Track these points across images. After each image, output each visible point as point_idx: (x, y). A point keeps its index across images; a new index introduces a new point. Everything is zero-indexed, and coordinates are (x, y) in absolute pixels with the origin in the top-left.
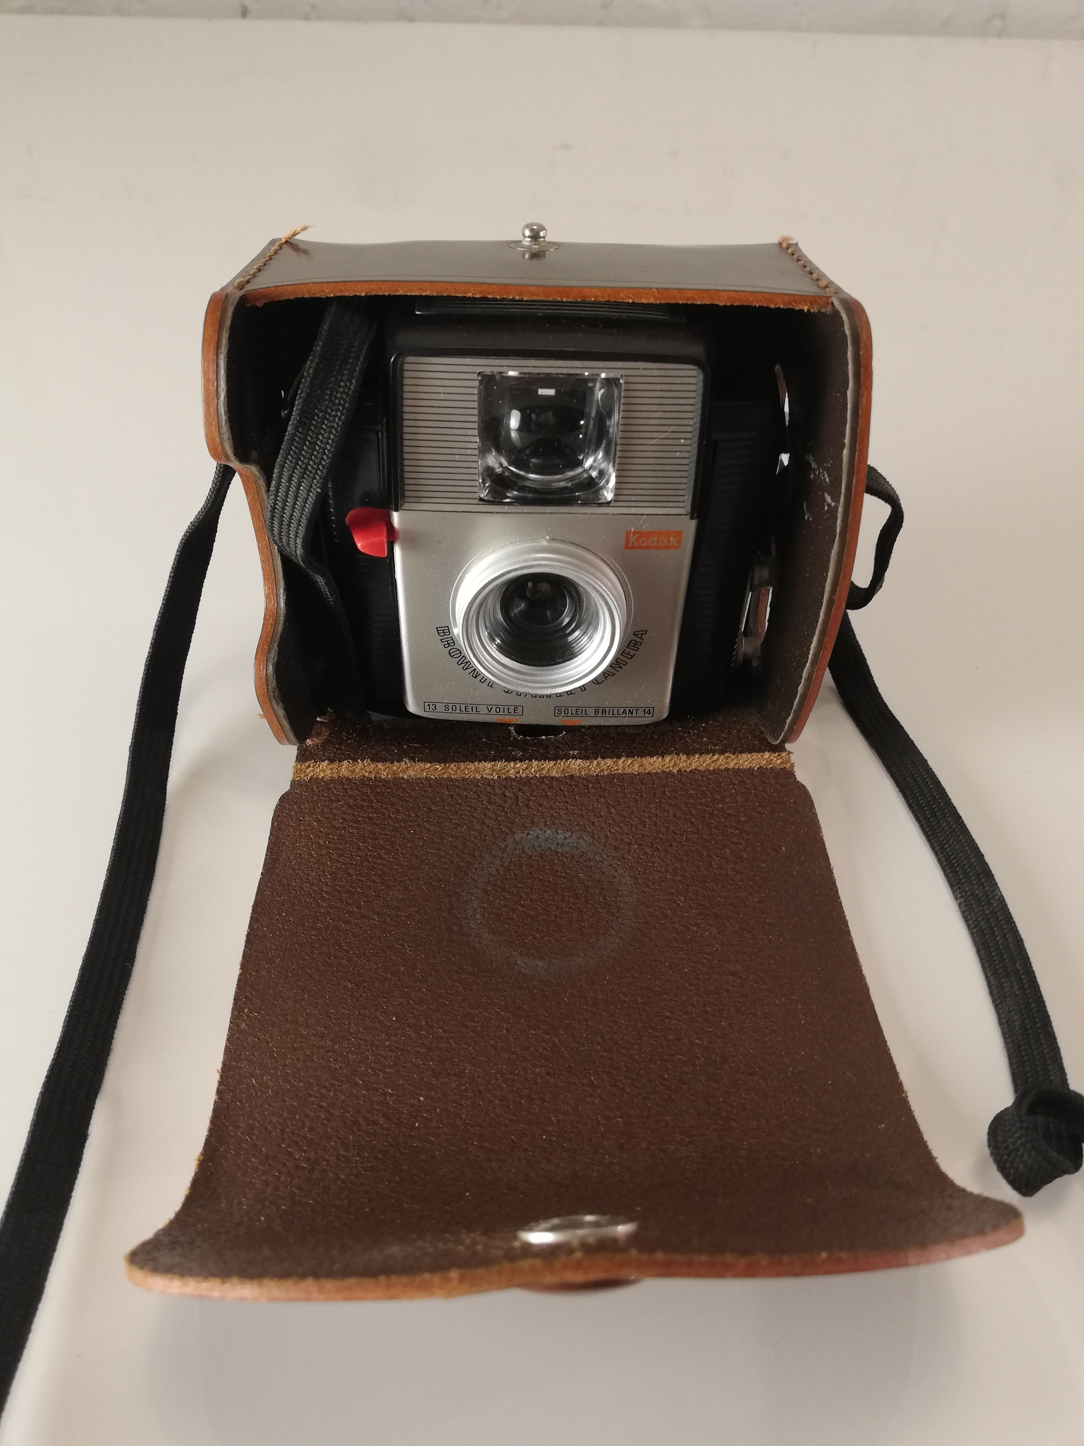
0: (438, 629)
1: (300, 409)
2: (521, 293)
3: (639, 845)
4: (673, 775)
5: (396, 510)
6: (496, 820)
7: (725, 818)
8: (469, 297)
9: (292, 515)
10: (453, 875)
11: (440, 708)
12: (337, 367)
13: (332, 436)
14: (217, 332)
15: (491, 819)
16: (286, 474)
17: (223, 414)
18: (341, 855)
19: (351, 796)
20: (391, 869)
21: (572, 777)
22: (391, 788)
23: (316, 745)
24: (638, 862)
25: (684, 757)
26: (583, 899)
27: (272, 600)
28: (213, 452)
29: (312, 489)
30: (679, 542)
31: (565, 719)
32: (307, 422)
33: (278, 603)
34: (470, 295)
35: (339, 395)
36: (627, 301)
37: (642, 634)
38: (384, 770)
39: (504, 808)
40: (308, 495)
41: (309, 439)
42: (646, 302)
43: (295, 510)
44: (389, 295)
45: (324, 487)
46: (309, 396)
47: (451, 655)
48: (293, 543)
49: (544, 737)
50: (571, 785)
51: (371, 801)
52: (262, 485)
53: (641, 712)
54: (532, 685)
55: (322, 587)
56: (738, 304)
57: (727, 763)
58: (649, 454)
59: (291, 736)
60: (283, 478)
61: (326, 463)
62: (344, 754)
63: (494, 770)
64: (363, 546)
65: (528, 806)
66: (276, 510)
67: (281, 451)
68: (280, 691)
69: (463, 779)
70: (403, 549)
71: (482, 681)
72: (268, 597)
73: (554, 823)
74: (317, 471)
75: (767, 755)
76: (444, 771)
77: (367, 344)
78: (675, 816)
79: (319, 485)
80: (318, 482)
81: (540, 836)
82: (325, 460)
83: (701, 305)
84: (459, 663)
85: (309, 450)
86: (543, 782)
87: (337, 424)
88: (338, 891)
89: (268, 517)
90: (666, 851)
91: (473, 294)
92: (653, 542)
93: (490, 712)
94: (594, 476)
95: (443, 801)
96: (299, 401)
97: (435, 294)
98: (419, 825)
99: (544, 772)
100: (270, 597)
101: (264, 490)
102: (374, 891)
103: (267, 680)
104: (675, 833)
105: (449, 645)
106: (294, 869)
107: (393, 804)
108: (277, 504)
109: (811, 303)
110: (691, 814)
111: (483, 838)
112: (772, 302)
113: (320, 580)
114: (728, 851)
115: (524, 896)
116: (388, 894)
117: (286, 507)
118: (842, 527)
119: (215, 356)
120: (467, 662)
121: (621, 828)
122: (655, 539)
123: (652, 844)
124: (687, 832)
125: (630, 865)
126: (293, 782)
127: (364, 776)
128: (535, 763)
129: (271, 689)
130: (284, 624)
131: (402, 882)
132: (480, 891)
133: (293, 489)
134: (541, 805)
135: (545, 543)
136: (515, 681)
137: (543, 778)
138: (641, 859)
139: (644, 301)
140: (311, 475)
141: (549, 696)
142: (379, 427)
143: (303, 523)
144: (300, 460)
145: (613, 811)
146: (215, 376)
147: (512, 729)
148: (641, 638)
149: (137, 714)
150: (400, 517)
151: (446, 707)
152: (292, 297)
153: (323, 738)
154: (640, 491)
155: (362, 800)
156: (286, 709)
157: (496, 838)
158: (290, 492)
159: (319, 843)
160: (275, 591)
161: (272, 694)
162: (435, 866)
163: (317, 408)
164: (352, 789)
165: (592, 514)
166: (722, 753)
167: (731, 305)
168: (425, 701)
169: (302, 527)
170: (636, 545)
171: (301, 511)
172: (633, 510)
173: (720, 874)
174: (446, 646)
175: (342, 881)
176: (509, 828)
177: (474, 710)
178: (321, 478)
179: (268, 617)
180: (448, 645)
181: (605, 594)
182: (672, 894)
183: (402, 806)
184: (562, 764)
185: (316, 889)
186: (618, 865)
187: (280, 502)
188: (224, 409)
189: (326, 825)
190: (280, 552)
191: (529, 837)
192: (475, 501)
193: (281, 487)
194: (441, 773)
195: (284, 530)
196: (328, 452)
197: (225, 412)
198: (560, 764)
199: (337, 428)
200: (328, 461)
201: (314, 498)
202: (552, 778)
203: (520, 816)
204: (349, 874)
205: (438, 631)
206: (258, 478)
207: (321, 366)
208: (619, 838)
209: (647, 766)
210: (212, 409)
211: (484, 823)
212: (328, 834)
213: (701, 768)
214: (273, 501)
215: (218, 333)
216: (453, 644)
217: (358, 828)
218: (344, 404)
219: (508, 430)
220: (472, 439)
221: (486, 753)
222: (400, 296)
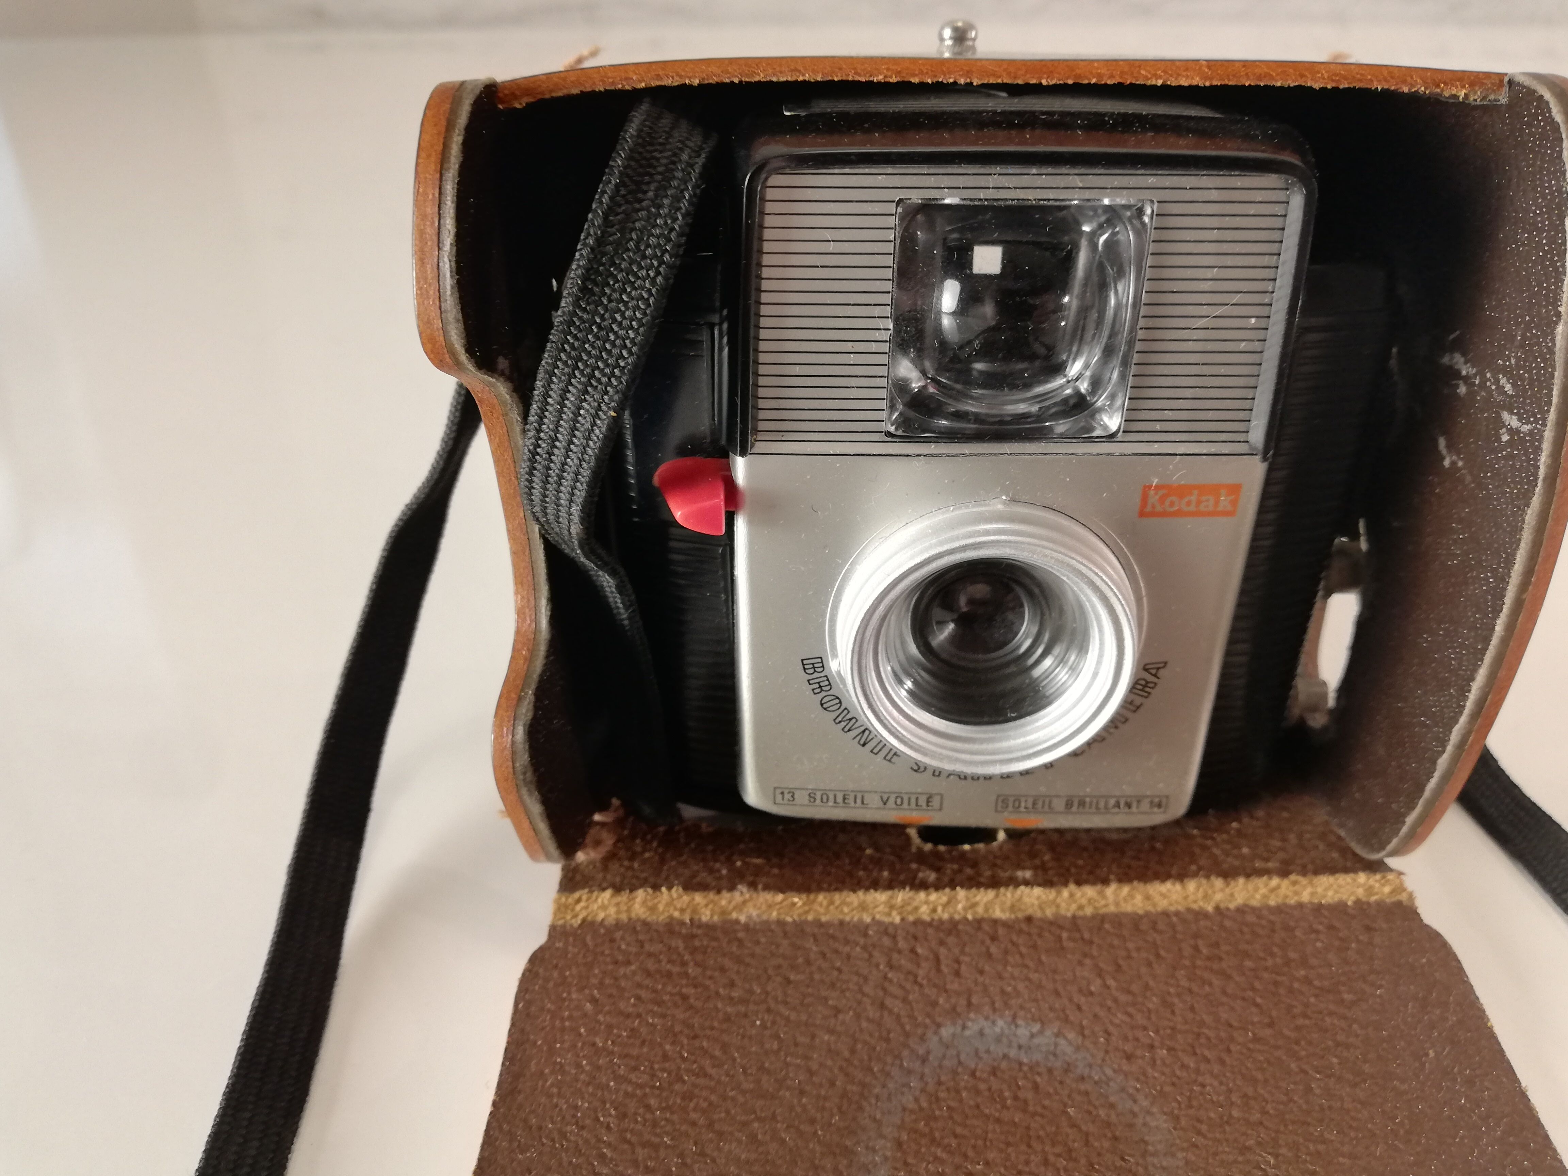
0: (805, 662)
1: (583, 267)
2: (968, 73)
3: (1170, 1049)
4: (1205, 915)
5: (743, 454)
6: (905, 1000)
7: (1316, 996)
8: (879, 83)
9: (564, 464)
10: (835, 1110)
11: (802, 797)
12: (651, 194)
13: (638, 315)
14: (443, 136)
15: (896, 997)
16: (556, 387)
17: (448, 275)
18: (635, 1069)
19: (650, 955)
20: (725, 1098)
21: (1029, 919)
22: (716, 939)
23: (592, 862)
24: (1173, 1084)
25: (1218, 883)
26: (1083, 1161)
27: (528, 619)
28: (429, 346)
29: (600, 413)
30: (1234, 503)
31: (1013, 817)
32: (596, 289)
33: (537, 622)
34: (881, 78)
35: (653, 240)
36: (1154, 83)
37: (1158, 669)
38: (706, 906)
39: (916, 976)
40: (594, 424)
41: (598, 321)
42: (1186, 84)
43: (570, 453)
44: (741, 82)
45: (619, 410)
46: (600, 242)
47: (825, 706)
48: (565, 515)
49: (967, 847)
50: (1029, 934)
51: (684, 964)
52: (515, 420)
53: (1145, 806)
54: (967, 757)
55: (610, 595)
56: (1347, 86)
57: (1296, 893)
58: (1190, 346)
59: (552, 846)
60: (550, 397)
61: (627, 363)
62: (637, 878)
63: (892, 907)
64: (686, 517)
65: (957, 974)
66: (538, 457)
67: (549, 345)
68: (536, 770)
69: (842, 923)
70: (750, 523)
71: (875, 751)
72: (520, 613)
73: (1007, 1005)
74: (609, 379)
75: (1362, 877)
76: (806, 908)
77: (703, 156)
78: (1224, 993)
79: (613, 404)
80: (611, 400)
81: (987, 1031)
82: (624, 358)
83: (1281, 88)
84: (837, 721)
85: (598, 342)
86: (979, 928)
87: (649, 291)
88: (629, 1142)
89: (523, 471)
90: (1222, 1062)
91: (885, 77)
92: (1189, 503)
93: (885, 804)
94: (1083, 391)
95: (808, 962)
96: (583, 252)
97: (819, 79)
98: (769, 1010)
99: (980, 910)
100: (524, 613)
101: (518, 429)
102: (696, 1144)
103: (514, 753)
104: (1230, 1026)
105: (822, 690)
106: (550, 1096)
107: (723, 970)
108: (539, 446)
109: (1472, 85)
110: (1253, 989)
111: (884, 1034)
112: (1404, 82)
113: (607, 582)
114: (1335, 1060)
115: (971, 1153)
116: (719, 1149)
117: (556, 451)
118: (1549, 467)
119: (438, 175)
120: (851, 719)
121: (1130, 1015)
122: (1193, 498)
123: (1193, 1047)
124: (1253, 1023)
125: (1158, 1088)
126: (553, 929)
127: (671, 917)
128: (961, 893)
129: (519, 769)
130: (547, 657)
131: (745, 1124)
132: (889, 1145)
133: (568, 415)
134: (981, 972)
135: (1000, 507)
136: (939, 750)
137: (979, 923)
138: (1179, 1078)
139: (1184, 82)
140: (600, 386)
141: (988, 778)
142: (716, 319)
143: (583, 477)
144: (581, 359)
145: (1111, 982)
146: (437, 209)
147: (913, 832)
148: (1155, 675)
149: (305, 811)
150: (749, 469)
151: (812, 796)
152: (575, 91)
153: (603, 850)
154: (1170, 413)
155: (670, 961)
156: (546, 802)
157: (907, 1035)
158: (562, 422)
159: (594, 1044)
160: (533, 602)
161: (521, 777)
162: (802, 1093)
163: (613, 264)
164: (651, 940)
165: (1084, 454)
166: (1284, 873)
167: (1333, 88)
168: (776, 785)
169: (582, 484)
170: (1159, 508)
171: (580, 455)
172: (1156, 448)
173: (1330, 1108)
174: (816, 691)
175: (636, 1122)
176: (928, 1015)
177: (859, 801)
178: (617, 392)
179: (520, 646)
180: (819, 690)
181: (1110, 594)
182: (1249, 1149)
183: (738, 972)
184: (1008, 895)
185: (589, 1136)
186: (1137, 1090)
187: (544, 440)
188: (451, 266)
189: (607, 1008)
190: (543, 536)
191: (967, 1033)
192: (876, 437)
193: (547, 413)
194: (801, 911)
195: (551, 493)
196: (631, 342)
197: (451, 272)
198: (1005, 895)
199: (648, 299)
200: (630, 361)
201: (604, 429)
202: (995, 922)
203: (946, 991)
204: (648, 1107)
205: (803, 665)
206: (509, 406)
207: (623, 191)
208: (1130, 1035)
209: (1157, 898)
210: (429, 266)
211: (882, 1006)
212: (610, 1027)
213: (1255, 903)
214: (533, 440)
215: (445, 138)
216: (829, 687)
217: (663, 1016)
218: (662, 255)
219: (939, 313)
220: (881, 324)
221: (875, 874)
222: (759, 82)
